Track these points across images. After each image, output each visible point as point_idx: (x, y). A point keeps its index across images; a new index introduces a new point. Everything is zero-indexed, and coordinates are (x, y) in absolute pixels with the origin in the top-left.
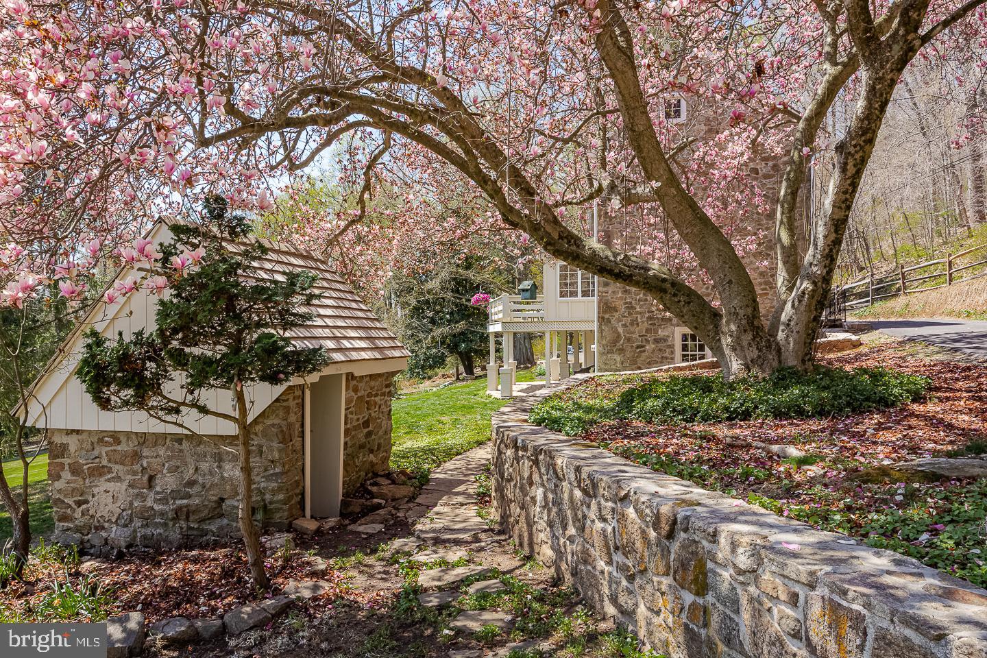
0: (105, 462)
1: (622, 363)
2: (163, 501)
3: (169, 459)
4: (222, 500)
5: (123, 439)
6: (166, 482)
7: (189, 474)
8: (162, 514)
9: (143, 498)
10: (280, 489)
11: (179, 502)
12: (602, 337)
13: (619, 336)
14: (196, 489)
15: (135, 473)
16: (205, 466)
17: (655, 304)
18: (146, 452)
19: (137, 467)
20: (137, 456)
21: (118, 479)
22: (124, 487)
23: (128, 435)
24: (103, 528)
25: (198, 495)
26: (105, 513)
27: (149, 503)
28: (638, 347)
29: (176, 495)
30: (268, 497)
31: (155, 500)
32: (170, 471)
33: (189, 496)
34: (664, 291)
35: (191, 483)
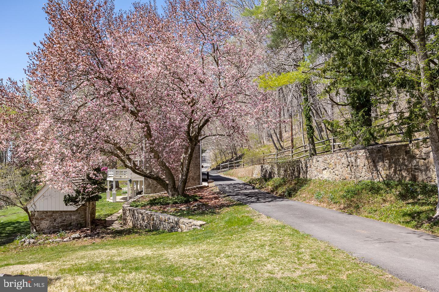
0: (44, 217)
1: (151, 191)
2: (58, 224)
3: (59, 216)
4: (71, 223)
5: (48, 212)
6: (59, 220)
7: (64, 218)
8: (58, 226)
9: (53, 224)
10: (83, 220)
11: (62, 224)
12: (145, 184)
13: (150, 184)
14: (65, 221)
15: (51, 219)
16: (67, 217)
17: (155, 182)
18: (54, 215)
19: (52, 218)
20: (52, 216)
21: (47, 220)
22: (48, 222)
23: (50, 211)
24: (43, 230)
25: (66, 222)
26: (44, 227)
27: (55, 224)
28: (155, 187)
29: (61, 222)
30: (81, 222)
31: (56, 224)
32: (59, 218)
33: (64, 222)
34: (157, 180)
35: (64, 220)
